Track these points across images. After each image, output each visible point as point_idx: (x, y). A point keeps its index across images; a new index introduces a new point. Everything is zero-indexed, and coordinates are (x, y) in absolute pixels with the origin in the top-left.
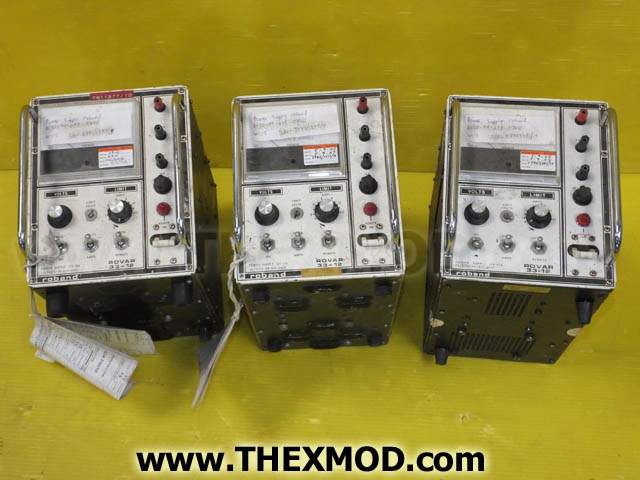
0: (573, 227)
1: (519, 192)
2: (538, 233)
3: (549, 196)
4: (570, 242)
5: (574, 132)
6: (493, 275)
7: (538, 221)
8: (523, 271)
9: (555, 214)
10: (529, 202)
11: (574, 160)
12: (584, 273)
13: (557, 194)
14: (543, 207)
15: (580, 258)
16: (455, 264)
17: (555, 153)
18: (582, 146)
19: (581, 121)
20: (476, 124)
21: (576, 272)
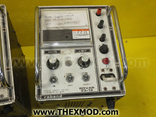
0: (101, 65)
1: (73, 50)
2: (85, 70)
3: (88, 51)
4: (101, 73)
5: (96, 20)
6: (64, 96)
7: (84, 64)
8: (79, 91)
9: (92, 60)
10: (79, 55)
11: (98, 33)
12: (110, 89)
13: (92, 49)
14: (86, 57)
15: (107, 81)
16: (43, 93)
17: (88, 30)
18: (101, 26)
19: (98, 14)
20: (50, 18)
21: (105, 89)
